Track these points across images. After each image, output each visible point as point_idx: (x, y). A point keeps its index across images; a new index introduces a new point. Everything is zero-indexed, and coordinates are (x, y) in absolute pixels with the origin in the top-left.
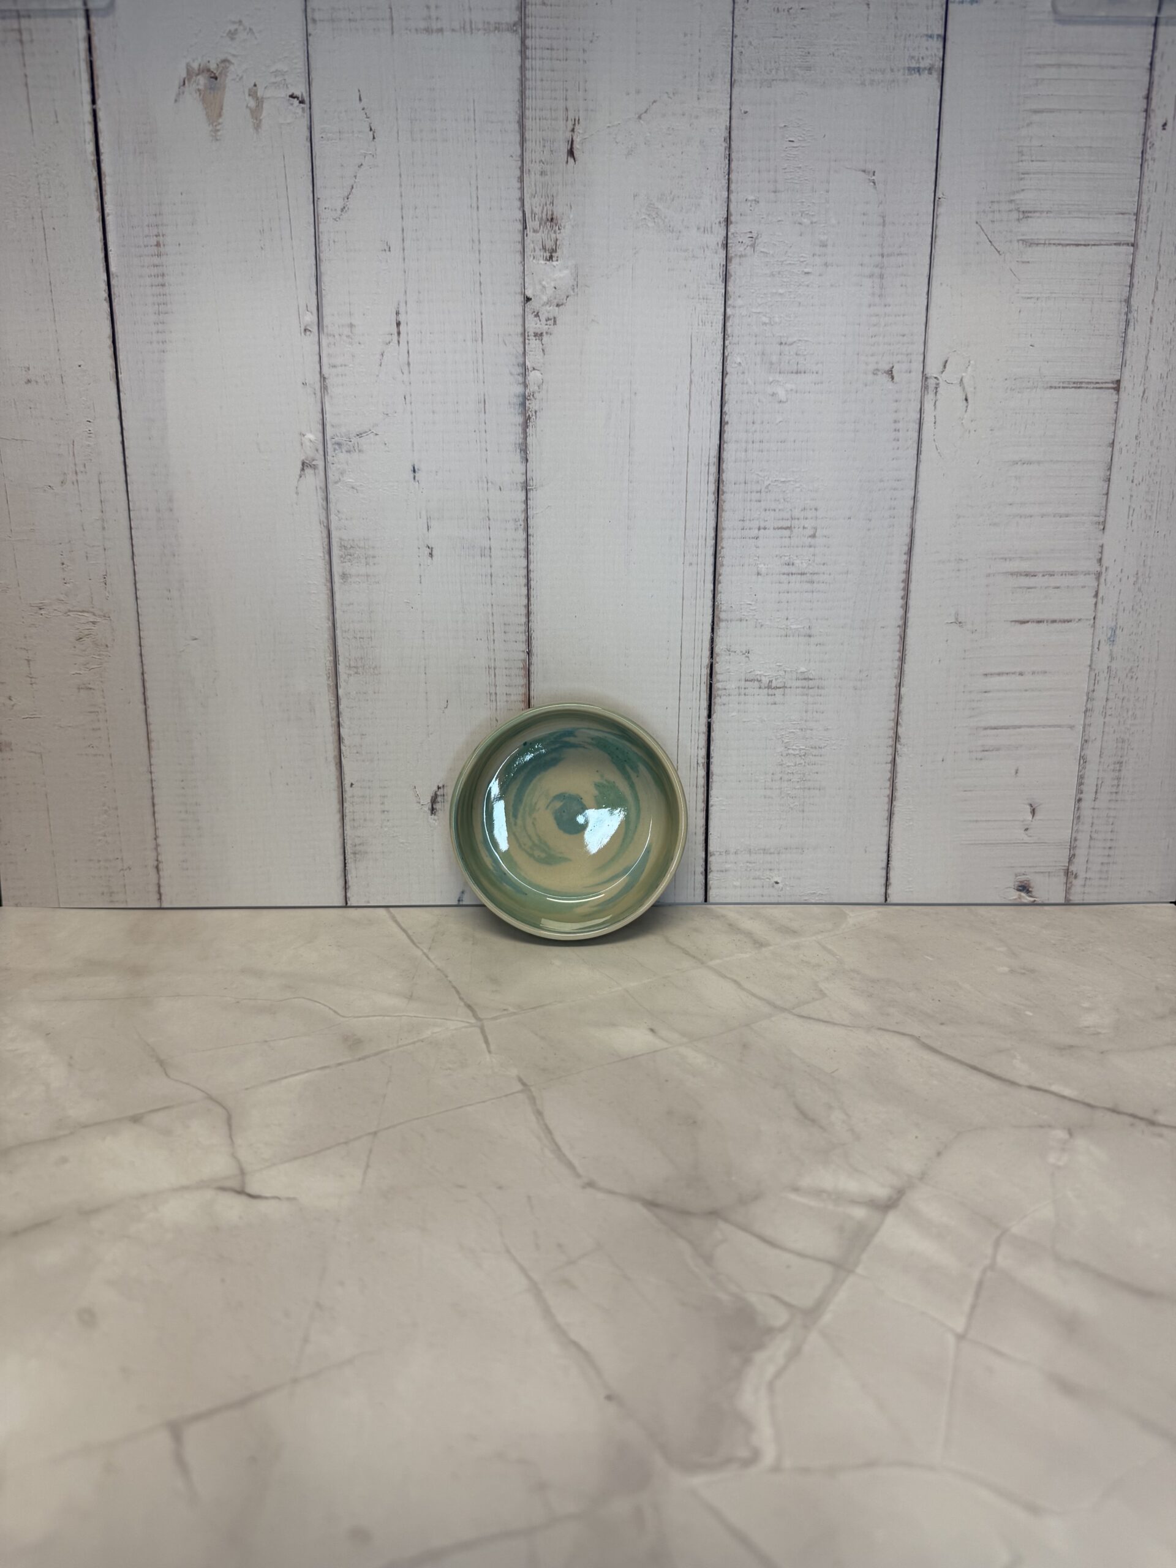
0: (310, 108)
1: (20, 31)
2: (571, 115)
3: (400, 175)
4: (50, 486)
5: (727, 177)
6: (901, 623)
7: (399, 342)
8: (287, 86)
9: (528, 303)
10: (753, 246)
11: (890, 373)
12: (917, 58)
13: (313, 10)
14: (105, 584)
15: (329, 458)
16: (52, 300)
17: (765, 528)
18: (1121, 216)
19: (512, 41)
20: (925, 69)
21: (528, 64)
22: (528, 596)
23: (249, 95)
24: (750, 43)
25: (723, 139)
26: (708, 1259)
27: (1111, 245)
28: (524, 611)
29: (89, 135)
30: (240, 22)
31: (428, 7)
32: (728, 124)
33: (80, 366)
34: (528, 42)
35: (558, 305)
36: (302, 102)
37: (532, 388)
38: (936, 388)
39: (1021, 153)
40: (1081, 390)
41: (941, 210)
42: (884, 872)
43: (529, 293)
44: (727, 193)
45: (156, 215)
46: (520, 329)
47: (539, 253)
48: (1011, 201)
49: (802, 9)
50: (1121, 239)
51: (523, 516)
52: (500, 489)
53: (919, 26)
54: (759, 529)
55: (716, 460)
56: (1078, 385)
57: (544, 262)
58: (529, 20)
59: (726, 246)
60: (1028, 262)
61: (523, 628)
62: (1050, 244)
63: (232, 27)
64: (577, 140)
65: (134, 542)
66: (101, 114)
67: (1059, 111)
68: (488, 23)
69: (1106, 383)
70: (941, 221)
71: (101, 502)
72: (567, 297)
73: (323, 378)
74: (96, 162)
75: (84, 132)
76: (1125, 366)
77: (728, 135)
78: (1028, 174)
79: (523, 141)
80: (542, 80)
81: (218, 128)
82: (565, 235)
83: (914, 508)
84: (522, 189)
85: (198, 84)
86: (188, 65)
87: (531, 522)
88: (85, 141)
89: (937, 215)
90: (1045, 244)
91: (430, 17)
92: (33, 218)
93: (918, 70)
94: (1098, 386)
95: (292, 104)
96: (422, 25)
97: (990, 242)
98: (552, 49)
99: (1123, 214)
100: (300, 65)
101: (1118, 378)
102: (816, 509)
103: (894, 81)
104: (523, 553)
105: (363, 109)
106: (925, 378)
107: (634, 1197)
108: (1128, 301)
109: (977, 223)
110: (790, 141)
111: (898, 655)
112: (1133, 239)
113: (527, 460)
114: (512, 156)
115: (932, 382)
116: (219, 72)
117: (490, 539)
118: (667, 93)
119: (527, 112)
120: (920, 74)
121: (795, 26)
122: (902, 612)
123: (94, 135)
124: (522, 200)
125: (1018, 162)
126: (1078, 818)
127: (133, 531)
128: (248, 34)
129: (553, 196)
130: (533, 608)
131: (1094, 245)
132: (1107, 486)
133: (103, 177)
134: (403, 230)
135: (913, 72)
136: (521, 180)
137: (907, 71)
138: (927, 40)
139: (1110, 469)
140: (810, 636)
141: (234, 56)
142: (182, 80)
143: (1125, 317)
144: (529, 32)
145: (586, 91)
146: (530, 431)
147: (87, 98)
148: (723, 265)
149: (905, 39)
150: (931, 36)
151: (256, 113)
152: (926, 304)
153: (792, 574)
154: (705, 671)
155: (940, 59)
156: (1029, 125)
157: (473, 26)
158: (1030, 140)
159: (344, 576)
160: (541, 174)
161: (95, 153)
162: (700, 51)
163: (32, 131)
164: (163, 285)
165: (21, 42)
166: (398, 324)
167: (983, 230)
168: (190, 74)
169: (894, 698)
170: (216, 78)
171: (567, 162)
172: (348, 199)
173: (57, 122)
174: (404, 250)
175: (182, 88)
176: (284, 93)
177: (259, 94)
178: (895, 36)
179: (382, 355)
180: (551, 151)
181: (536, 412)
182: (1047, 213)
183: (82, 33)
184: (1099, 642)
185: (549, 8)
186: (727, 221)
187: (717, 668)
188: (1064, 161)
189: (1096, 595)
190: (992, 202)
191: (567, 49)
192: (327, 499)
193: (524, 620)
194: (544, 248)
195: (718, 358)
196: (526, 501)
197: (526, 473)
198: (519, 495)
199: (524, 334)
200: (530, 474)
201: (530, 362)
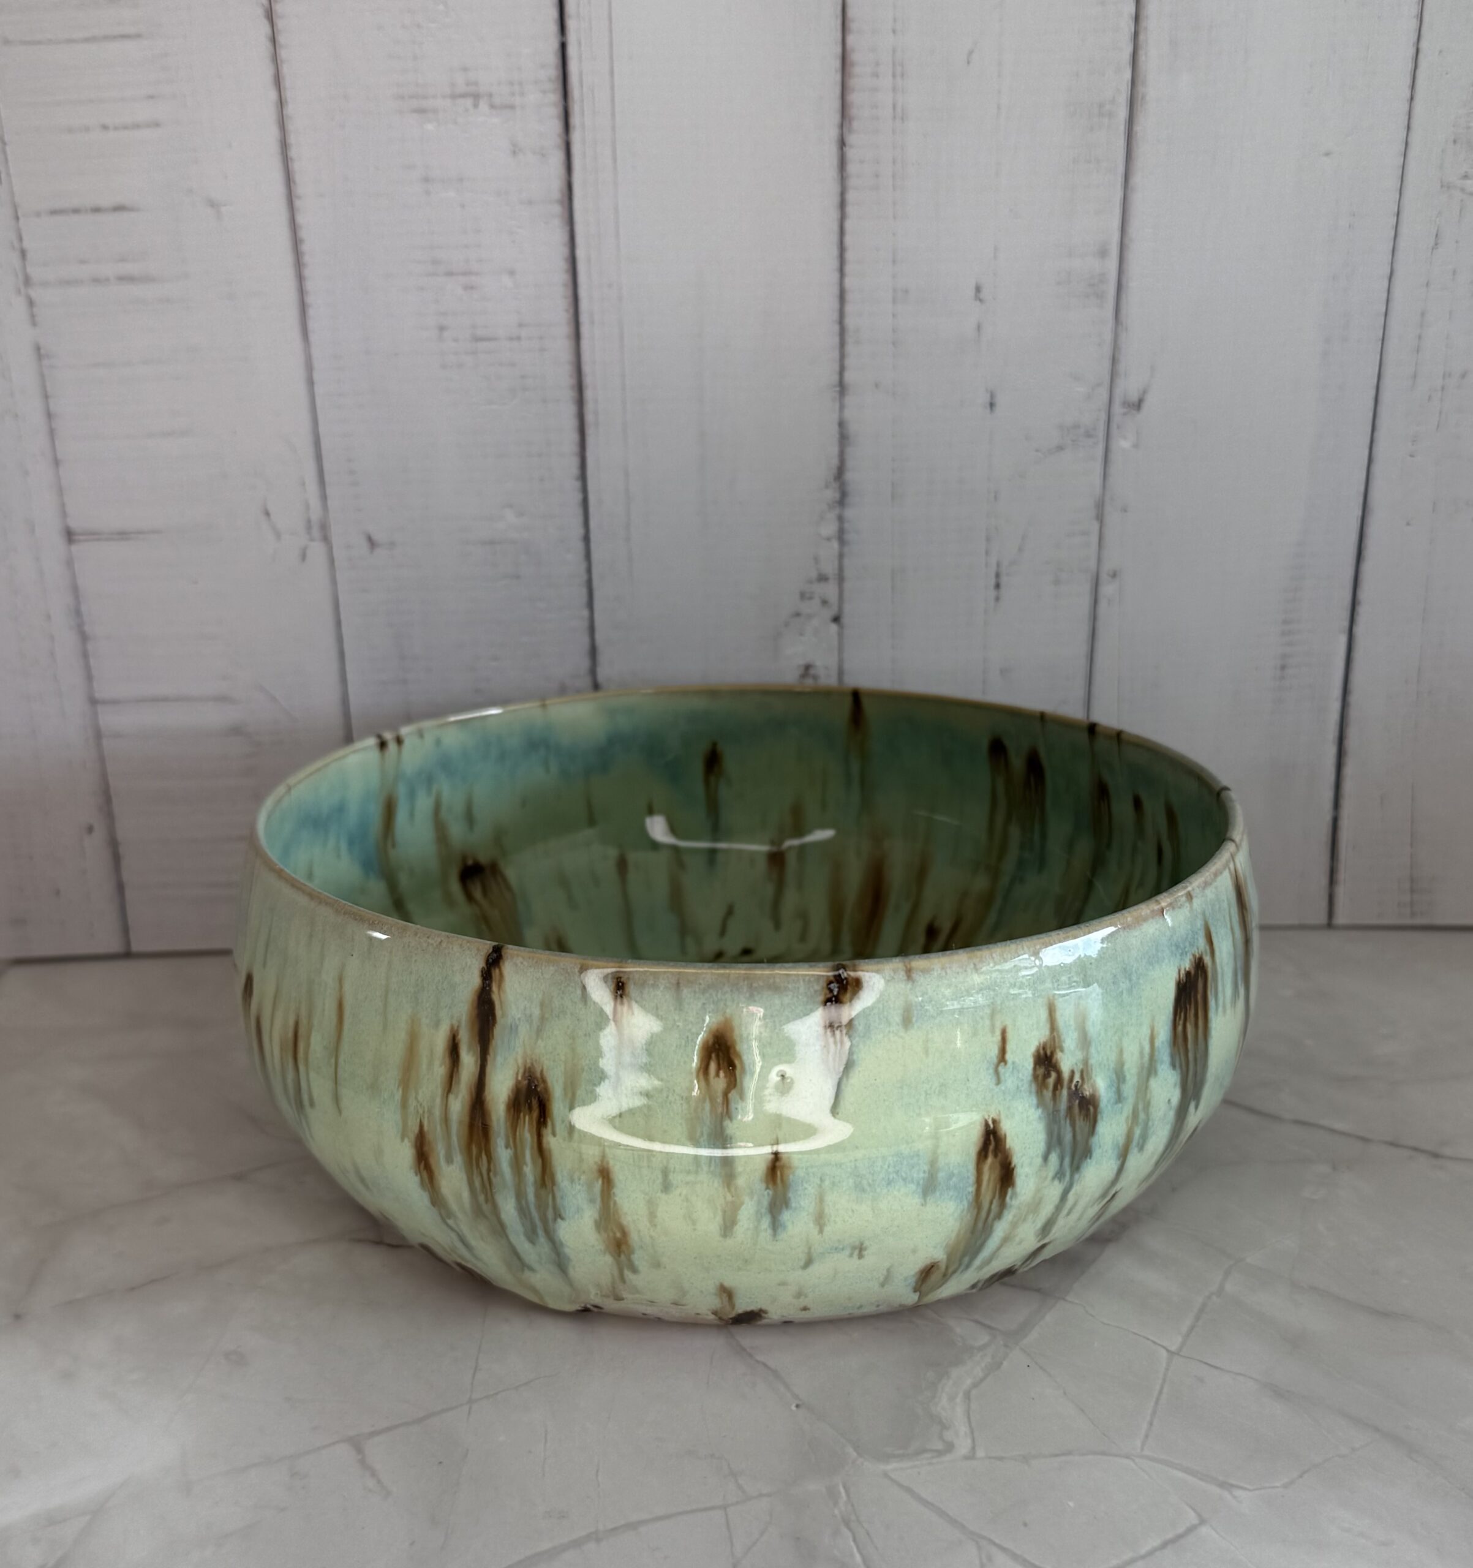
7: (999, 565)
9: (833, 611)
11: (372, 543)
15: (1103, 416)
17: (514, 339)
18: (121, 732)
27: (121, 701)
29: (1347, 783)
33: (1409, 523)
35: (797, 614)
37: (832, 516)
38: (309, 528)
43: (834, 627)
45: (1281, 699)
46: (846, 584)
48: (258, 744)
50: (114, 708)
51: (850, 348)
52: (877, 386)
54: (519, 337)
55: (590, 432)
56: (121, 535)
60: (222, 678)
62: (199, 700)
66: (1329, 805)
69: (86, 539)
71: (1417, 350)
72: (786, 624)
73: (1100, 518)
74: (1344, 755)
75: (1352, 786)
87: (837, 340)
88: (1353, 777)
90: (205, 699)
94: (95, 536)
97: (274, 699)
99: (118, 735)
106: (326, 538)
108: (84, 638)
109: (296, 719)
112: (99, 707)
113: (841, 424)
115: (317, 533)
117: (894, 316)
131: (145, 700)
140: (426, 179)
146: (835, 462)
147: (1342, 822)
153: (466, 273)
154: (576, 119)
159: (1103, 253)
163: (1413, 787)
164: (1285, 622)
166: (998, 586)
167: (287, 712)
169: (287, 82)
173: (1382, 796)
174: (985, 671)
179: (1020, 550)
181: (827, 487)
182: (209, 734)
183: (1340, 891)
187: (558, 126)
189: (24, 255)
190: (281, 742)
192: (1114, 362)
195: (595, 556)
196: (842, 369)
197: (842, 407)
198: (849, 376)
199: (841, 579)
200: (837, 405)
201: (835, 545)
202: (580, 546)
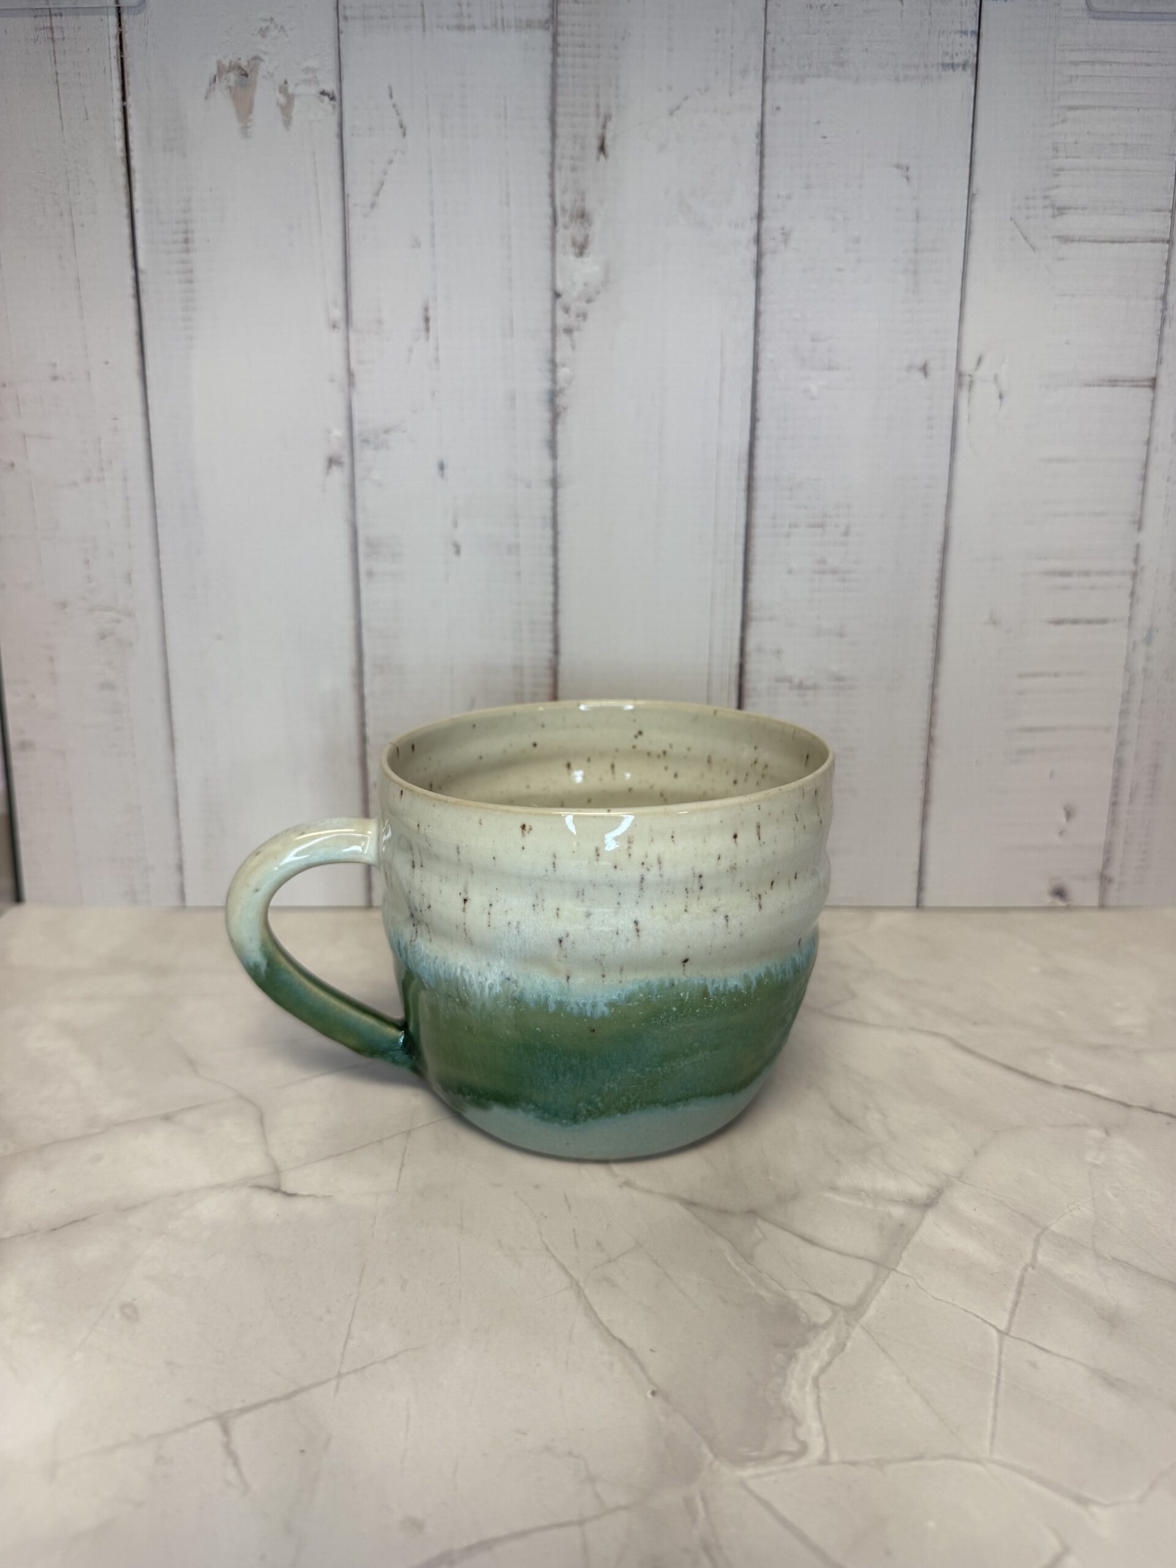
0: (341, 105)
1: (52, 29)
2: (602, 111)
3: (431, 172)
4: (76, 484)
5: (758, 174)
6: (933, 621)
7: (428, 339)
8: (318, 84)
9: (560, 302)
10: (786, 242)
11: (924, 369)
12: (950, 55)
13: (345, 8)
14: (130, 581)
15: (356, 455)
16: (80, 297)
17: (794, 525)
18: (1155, 213)
19: (543, 38)
20: (958, 65)
21: (560, 60)
22: (556, 594)
23: (280, 92)
24: (783, 40)
25: (754, 136)
26: (749, 1258)
27: (1145, 241)
28: (549, 609)
29: (118, 131)
30: (272, 19)
31: (460, 5)
32: (760, 120)
33: (107, 363)
34: (560, 39)
35: (589, 301)
36: (332, 98)
37: (561, 383)
38: (971, 384)
39: (1056, 149)
40: (1116, 389)
41: (977, 205)
42: (915, 877)
43: (560, 286)
44: (756, 189)
45: (185, 212)
46: (547, 325)
47: (570, 249)
48: (1046, 197)
49: (835, 5)
50: (1156, 235)
51: (549, 513)
52: (529, 486)
53: (953, 22)
54: (790, 526)
55: (745, 457)
56: (1113, 382)
57: (572, 258)
58: (561, 18)
59: (758, 240)
60: (1062, 259)
61: (549, 628)
62: (1085, 241)
63: (264, 25)
64: (609, 136)
65: (160, 539)
66: (131, 111)
67: (1094, 107)
68: (520, 21)
69: (1143, 381)
70: (977, 217)
71: (127, 499)
72: (598, 293)
73: (350, 374)
74: (125, 159)
75: (114, 129)
76: (1161, 363)
77: (759, 130)
78: (1061, 169)
79: (554, 136)
80: (573, 77)
81: (249, 124)
82: (596, 230)
83: (948, 507)
84: (552, 185)
85: (229, 81)
86: (219, 63)
87: (560, 519)
88: (115, 138)
89: (971, 211)
90: (1079, 241)
91: (461, 15)
92: (62, 215)
93: (953, 66)
94: (1134, 383)
95: (322, 101)
96: (454, 22)
97: (1025, 238)
98: (583, 46)
99: (1159, 211)
100: (330, 62)
101: (1152, 374)
102: (848, 507)
103: (927, 77)
104: (548, 551)
105: (394, 106)
106: (960, 375)
107: (673, 1197)
108: (1164, 298)
109: (1011, 219)
110: (825, 137)
111: (931, 655)
112: (1168, 236)
113: (554, 456)
114: (542, 153)
115: (967, 379)
116: (249, 70)
117: (518, 536)
118: (699, 90)
119: (560, 110)
120: (954, 71)
121: (828, 22)
122: (935, 611)
123: (124, 132)
124: (552, 196)
125: (1053, 158)
126: (1113, 822)
127: (160, 530)
128: (279, 31)
129: (583, 193)
130: (563, 605)
131: (1129, 242)
132: (1141, 484)
133: (132, 174)
134: (433, 226)
135: (947, 68)
136: (552, 176)
137: (940, 67)
138: (961, 37)
139: (1146, 465)
140: (841, 635)
141: (265, 53)
142: (213, 77)
143: (1160, 315)
144: (560, 29)
145: (617, 87)
146: (559, 427)
147: (118, 95)
148: (754, 262)
149: (939, 35)
150: (965, 33)
151: (286, 109)
152: (959, 300)
153: (823, 572)
154: (735, 671)
155: (974, 55)
156: (1064, 121)
157: (505, 24)
158: (1066, 134)
159: (370, 574)
160: (574, 169)
161: (125, 150)
162: (732, 47)
163: (62, 128)
164: (191, 282)
165: (53, 40)
166: (427, 320)
167: (1017, 227)
168: (221, 70)
169: (928, 697)
170: (246, 75)
171: (598, 159)
172: (377, 194)
173: (87, 119)
174: (433, 245)
175: (213, 85)
176: (314, 90)
177: (291, 90)
178: (929, 33)
179: (411, 351)
180: (583, 148)
181: (565, 408)
182: (1084, 208)
183: (113, 30)
184: (1134, 643)
185: (581, 5)
186: (760, 216)
187: (750, 667)
188: (1099, 158)
189: (1132, 594)
190: (1027, 198)
191: (599, 47)
192: (353, 496)
193: (549, 618)
194: (574, 244)
195: (750, 354)
196: (555, 498)
197: (554, 470)
198: (548, 492)
199: (554, 330)
200: (559, 471)
201: (559, 358)
202: (764, 364)
